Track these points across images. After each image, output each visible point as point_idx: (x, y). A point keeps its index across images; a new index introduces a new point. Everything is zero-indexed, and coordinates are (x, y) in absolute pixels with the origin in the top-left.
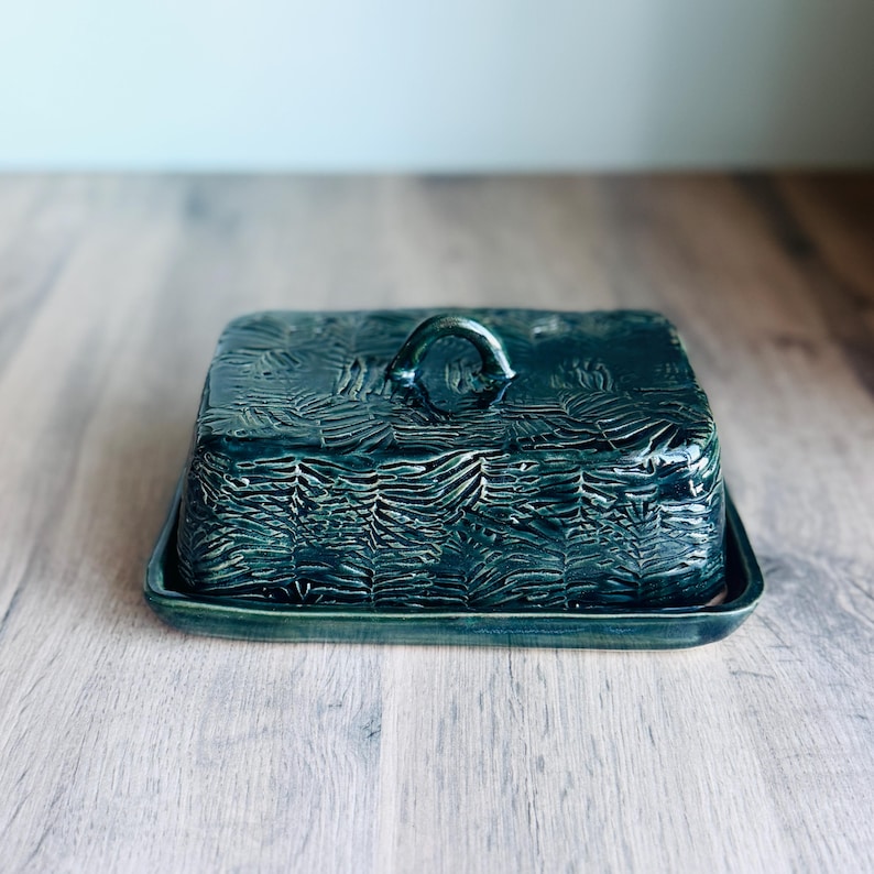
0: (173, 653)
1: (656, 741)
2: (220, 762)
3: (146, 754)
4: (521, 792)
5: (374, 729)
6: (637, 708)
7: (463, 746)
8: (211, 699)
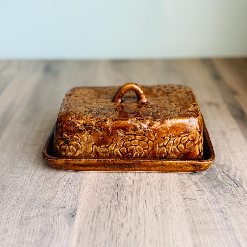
0: (18, 192)
1: (158, 218)
2: (26, 224)
3: (5, 221)
4: (115, 234)
5: (74, 214)
6: (154, 208)
7: (100, 220)
8: (27, 205)
